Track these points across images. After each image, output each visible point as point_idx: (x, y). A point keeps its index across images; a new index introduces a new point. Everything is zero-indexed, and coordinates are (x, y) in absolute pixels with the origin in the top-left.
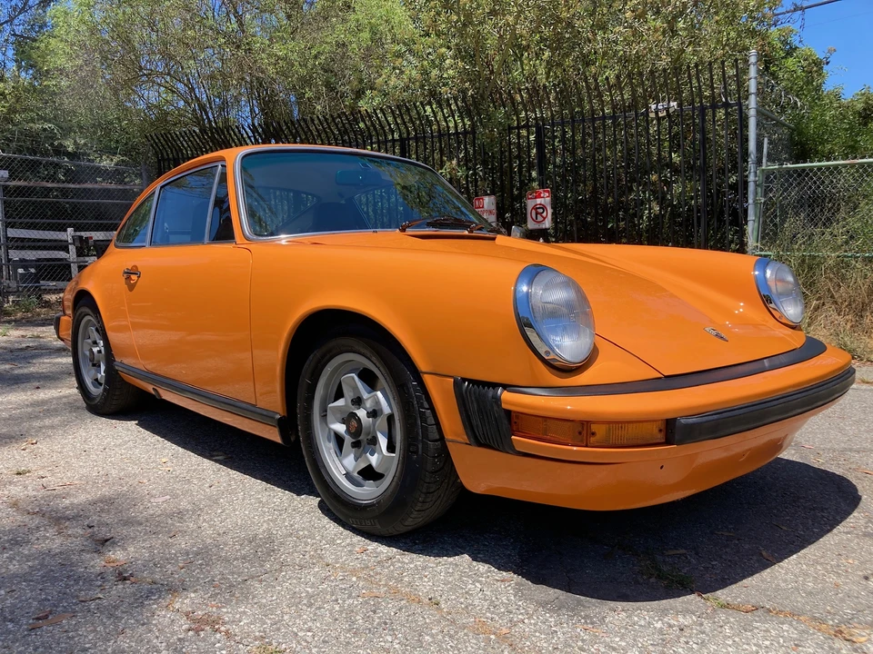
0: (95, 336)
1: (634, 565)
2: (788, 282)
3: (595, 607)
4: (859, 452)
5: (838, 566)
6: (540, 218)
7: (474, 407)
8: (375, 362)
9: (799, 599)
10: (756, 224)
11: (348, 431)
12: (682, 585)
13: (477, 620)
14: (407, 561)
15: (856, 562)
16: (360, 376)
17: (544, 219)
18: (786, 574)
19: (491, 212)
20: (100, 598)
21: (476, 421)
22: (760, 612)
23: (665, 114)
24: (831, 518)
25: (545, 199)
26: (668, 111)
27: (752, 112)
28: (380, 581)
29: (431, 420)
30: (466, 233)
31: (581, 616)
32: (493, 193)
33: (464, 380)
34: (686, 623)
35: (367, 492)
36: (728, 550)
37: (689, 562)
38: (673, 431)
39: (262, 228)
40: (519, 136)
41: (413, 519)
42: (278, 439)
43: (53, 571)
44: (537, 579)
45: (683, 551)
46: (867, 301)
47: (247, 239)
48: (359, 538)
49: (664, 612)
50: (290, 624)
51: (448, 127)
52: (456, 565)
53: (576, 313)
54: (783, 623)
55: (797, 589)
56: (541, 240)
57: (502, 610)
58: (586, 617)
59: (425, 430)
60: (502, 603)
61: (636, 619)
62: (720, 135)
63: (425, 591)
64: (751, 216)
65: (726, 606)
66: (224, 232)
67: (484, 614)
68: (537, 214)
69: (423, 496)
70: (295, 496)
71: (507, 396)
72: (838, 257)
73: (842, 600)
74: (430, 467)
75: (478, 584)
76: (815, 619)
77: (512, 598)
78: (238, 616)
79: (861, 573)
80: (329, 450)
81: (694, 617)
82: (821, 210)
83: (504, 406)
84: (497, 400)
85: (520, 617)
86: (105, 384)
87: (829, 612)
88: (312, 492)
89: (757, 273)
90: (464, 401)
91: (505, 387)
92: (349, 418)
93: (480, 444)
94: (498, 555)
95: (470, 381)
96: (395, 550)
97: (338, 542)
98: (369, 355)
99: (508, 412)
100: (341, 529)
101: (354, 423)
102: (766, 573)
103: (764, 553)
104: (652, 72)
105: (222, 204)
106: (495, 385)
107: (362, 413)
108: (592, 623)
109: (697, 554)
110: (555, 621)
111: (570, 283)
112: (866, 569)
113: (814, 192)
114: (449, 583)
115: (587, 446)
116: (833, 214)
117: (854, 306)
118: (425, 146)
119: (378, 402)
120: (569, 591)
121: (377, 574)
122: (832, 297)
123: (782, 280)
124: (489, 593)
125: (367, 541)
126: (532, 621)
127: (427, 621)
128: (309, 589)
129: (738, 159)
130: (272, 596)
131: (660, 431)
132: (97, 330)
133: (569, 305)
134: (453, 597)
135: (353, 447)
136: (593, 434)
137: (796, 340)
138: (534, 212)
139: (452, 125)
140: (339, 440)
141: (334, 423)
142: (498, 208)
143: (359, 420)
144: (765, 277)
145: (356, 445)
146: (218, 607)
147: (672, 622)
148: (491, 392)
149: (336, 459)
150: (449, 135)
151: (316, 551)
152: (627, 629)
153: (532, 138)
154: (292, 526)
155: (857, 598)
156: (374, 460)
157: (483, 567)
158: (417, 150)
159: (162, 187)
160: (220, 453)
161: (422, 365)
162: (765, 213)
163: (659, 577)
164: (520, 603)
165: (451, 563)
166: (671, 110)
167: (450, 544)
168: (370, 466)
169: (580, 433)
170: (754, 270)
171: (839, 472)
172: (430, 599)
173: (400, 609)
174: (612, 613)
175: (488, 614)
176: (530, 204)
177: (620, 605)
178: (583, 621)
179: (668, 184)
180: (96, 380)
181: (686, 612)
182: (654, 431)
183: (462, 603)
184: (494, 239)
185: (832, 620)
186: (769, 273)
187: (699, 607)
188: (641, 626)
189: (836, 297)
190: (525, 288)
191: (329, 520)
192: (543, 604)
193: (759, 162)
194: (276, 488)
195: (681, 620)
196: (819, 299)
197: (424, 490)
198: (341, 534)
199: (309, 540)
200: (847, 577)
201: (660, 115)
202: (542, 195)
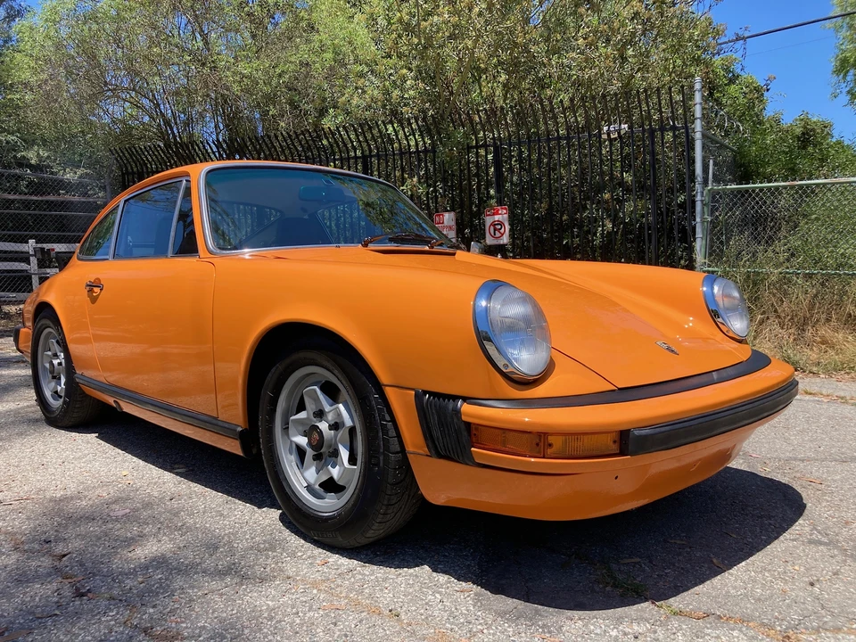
0: (56, 348)
1: (591, 574)
2: (734, 298)
3: (552, 616)
4: (803, 461)
5: (785, 572)
6: (498, 234)
7: (434, 420)
8: (338, 374)
9: (749, 606)
10: (704, 242)
11: (309, 443)
12: (637, 593)
13: (437, 631)
14: (368, 573)
15: (802, 569)
16: (321, 389)
17: (502, 235)
18: (736, 580)
19: (450, 228)
20: (56, 615)
21: (436, 433)
22: (711, 619)
23: (616, 135)
24: (777, 526)
25: (503, 216)
26: (619, 133)
27: (698, 136)
28: (341, 593)
29: (392, 433)
30: (427, 248)
31: (539, 626)
32: (453, 210)
33: (425, 392)
34: (641, 631)
35: (328, 505)
36: (681, 558)
37: (644, 571)
38: (627, 442)
39: (226, 242)
40: (477, 155)
41: (375, 531)
42: (239, 452)
43: (9, 587)
44: (496, 589)
45: (638, 560)
46: (808, 315)
47: (211, 252)
48: (320, 550)
49: (620, 620)
50: (250, 637)
51: (409, 145)
52: (416, 576)
53: (534, 327)
54: (733, 630)
55: (746, 596)
56: (499, 256)
57: (462, 621)
58: (544, 626)
59: (386, 442)
60: (462, 614)
61: (592, 627)
62: (670, 156)
63: (386, 602)
64: (699, 234)
65: (679, 613)
66: (188, 246)
67: (444, 625)
68: (495, 230)
69: (384, 508)
70: (256, 508)
71: (466, 409)
72: (781, 273)
73: (789, 606)
74: (391, 480)
75: (438, 595)
76: (763, 625)
77: (472, 608)
78: (197, 631)
79: (807, 579)
80: (290, 462)
81: (648, 625)
82: (764, 229)
83: (464, 418)
84: (457, 412)
85: (479, 627)
86: (66, 396)
87: (777, 618)
88: (273, 505)
89: (705, 289)
90: (425, 414)
91: (465, 399)
92: (311, 431)
93: (440, 456)
94: (458, 566)
95: (431, 394)
96: (356, 562)
97: (300, 554)
98: (331, 368)
99: (468, 424)
100: (303, 542)
101: (316, 436)
102: (717, 580)
103: (715, 561)
104: (604, 96)
105: (186, 217)
106: (455, 398)
107: (323, 426)
108: (550, 632)
109: (651, 562)
110: (514, 631)
111: (527, 299)
112: (812, 575)
113: (757, 211)
114: (410, 594)
115: (544, 457)
116: (775, 232)
117: (796, 320)
118: (387, 163)
119: (339, 415)
120: (527, 600)
121: (338, 586)
122: (776, 311)
123: (729, 296)
124: (448, 604)
125: (328, 553)
126: (491, 631)
127: (388, 632)
128: (270, 603)
129: (686, 180)
130: (232, 610)
131: (615, 442)
132: (58, 342)
133: (527, 320)
134: (413, 608)
135: (314, 460)
136: (550, 445)
137: (743, 354)
138: (492, 228)
139: (412, 143)
140: (301, 453)
141: (295, 435)
142: (457, 223)
143: (321, 433)
144: (713, 293)
145: (317, 457)
146: (177, 622)
147: (627, 630)
148: (451, 404)
149: (297, 471)
150: (411, 153)
151: (277, 563)
152: (583, 637)
153: (490, 157)
154: (252, 538)
155: (804, 603)
156: (335, 472)
157: (442, 578)
158: (379, 167)
159: (126, 201)
160: (181, 466)
161: (384, 378)
162: (712, 231)
163: (615, 586)
164: (479, 613)
165: (411, 575)
166: (622, 132)
167: (411, 555)
168: (331, 479)
169: (537, 445)
170: (703, 286)
171: (784, 480)
172: (390, 611)
173: (361, 621)
174: (568, 622)
175: (447, 625)
176: (489, 220)
177: (576, 614)
178: (540, 630)
179: (620, 202)
180: (56, 392)
181: (639, 620)
182: (609, 443)
183: (422, 615)
184: (454, 254)
185: (780, 625)
186: (716, 289)
187: (653, 615)
188: (597, 634)
189: (779, 311)
190: (484, 303)
191: (290, 533)
192: (502, 614)
193: (705, 182)
194: (237, 501)
195: (636, 628)
196: (764, 313)
197: (386, 502)
198: (302, 546)
199: (270, 553)
200: (793, 583)
201: (612, 137)
202: (500, 212)
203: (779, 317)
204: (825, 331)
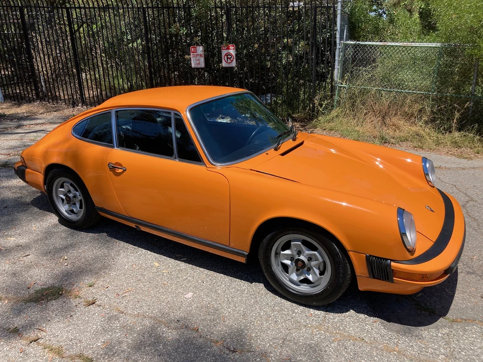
0: (70, 188)
3: (416, 330)
5: (470, 292)
6: (229, 61)
7: (375, 266)
9: (471, 313)
10: (339, 71)
11: (296, 266)
12: (434, 313)
13: (383, 345)
14: (332, 318)
16: (303, 244)
17: (232, 61)
18: (459, 300)
19: (201, 55)
21: (375, 271)
22: (464, 321)
23: (297, 9)
25: (232, 51)
27: (339, 12)
28: (333, 331)
32: (202, 45)
33: (370, 256)
34: (447, 332)
37: (426, 299)
38: (448, 270)
40: (216, 12)
42: (244, 261)
45: (421, 294)
46: (387, 111)
47: (212, 164)
49: (438, 328)
52: (352, 316)
54: (473, 325)
55: (467, 307)
57: (387, 338)
58: (416, 336)
60: (384, 334)
61: (431, 333)
63: (353, 333)
64: (337, 66)
65: (453, 321)
67: (383, 341)
68: (228, 58)
75: (368, 326)
77: (385, 331)
79: (479, 295)
80: (279, 269)
81: (447, 329)
83: (392, 268)
84: (390, 266)
85: (396, 340)
91: (392, 260)
92: (297, 261)
93: (375, 278)
94: (362, 308)
97: (296, 311)
99: (393, 270)
103: (445, 290)
106: (387, 259)
107: (304, 259)
108: (420, 339)
109: (426, 294)
110: (408, 340)
114: (357, 327)
115: (424, 282)
117: (381, 113)
121: (328, 327)
122: (373, 108)
124: (376, 330)
126: (401, 342)
127: (368, 349)
135: (295, 271)
136: (427, 277)
138: (226, 57)
140: (285, 267)
141: (284, 260)
145: (298, 270)
147: (443, 332)
148: (384, 262)
149: (283, 273)
151: (292, 318)
152: (432, 339)
156: (310, 277)
157: (362, 316)
161: (347, 246)
164: (390, 333)
165: (349, 316)
166: (300, 7)
168: (307, 279)
169: (423, 278)
172: (359, 337)
174: (423, 333)
176: (224, 52)
180: (71, 210)
181: (443, 327)
183: (371, 337)
186: (428, 165)
187: (446, 323)
188: (435, 336)
192: (398, 332)
193: (341, 39)
196: (367, 109)
198: (293, 306)
199: (284, 312)
200: (476, 298)
201: (295, 9)
202: (230, 48)
203: (374, 112)
204: (395, 120)
